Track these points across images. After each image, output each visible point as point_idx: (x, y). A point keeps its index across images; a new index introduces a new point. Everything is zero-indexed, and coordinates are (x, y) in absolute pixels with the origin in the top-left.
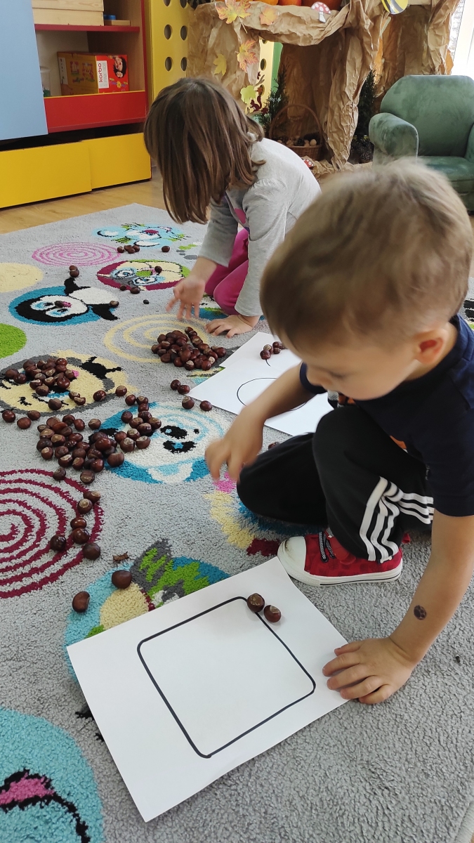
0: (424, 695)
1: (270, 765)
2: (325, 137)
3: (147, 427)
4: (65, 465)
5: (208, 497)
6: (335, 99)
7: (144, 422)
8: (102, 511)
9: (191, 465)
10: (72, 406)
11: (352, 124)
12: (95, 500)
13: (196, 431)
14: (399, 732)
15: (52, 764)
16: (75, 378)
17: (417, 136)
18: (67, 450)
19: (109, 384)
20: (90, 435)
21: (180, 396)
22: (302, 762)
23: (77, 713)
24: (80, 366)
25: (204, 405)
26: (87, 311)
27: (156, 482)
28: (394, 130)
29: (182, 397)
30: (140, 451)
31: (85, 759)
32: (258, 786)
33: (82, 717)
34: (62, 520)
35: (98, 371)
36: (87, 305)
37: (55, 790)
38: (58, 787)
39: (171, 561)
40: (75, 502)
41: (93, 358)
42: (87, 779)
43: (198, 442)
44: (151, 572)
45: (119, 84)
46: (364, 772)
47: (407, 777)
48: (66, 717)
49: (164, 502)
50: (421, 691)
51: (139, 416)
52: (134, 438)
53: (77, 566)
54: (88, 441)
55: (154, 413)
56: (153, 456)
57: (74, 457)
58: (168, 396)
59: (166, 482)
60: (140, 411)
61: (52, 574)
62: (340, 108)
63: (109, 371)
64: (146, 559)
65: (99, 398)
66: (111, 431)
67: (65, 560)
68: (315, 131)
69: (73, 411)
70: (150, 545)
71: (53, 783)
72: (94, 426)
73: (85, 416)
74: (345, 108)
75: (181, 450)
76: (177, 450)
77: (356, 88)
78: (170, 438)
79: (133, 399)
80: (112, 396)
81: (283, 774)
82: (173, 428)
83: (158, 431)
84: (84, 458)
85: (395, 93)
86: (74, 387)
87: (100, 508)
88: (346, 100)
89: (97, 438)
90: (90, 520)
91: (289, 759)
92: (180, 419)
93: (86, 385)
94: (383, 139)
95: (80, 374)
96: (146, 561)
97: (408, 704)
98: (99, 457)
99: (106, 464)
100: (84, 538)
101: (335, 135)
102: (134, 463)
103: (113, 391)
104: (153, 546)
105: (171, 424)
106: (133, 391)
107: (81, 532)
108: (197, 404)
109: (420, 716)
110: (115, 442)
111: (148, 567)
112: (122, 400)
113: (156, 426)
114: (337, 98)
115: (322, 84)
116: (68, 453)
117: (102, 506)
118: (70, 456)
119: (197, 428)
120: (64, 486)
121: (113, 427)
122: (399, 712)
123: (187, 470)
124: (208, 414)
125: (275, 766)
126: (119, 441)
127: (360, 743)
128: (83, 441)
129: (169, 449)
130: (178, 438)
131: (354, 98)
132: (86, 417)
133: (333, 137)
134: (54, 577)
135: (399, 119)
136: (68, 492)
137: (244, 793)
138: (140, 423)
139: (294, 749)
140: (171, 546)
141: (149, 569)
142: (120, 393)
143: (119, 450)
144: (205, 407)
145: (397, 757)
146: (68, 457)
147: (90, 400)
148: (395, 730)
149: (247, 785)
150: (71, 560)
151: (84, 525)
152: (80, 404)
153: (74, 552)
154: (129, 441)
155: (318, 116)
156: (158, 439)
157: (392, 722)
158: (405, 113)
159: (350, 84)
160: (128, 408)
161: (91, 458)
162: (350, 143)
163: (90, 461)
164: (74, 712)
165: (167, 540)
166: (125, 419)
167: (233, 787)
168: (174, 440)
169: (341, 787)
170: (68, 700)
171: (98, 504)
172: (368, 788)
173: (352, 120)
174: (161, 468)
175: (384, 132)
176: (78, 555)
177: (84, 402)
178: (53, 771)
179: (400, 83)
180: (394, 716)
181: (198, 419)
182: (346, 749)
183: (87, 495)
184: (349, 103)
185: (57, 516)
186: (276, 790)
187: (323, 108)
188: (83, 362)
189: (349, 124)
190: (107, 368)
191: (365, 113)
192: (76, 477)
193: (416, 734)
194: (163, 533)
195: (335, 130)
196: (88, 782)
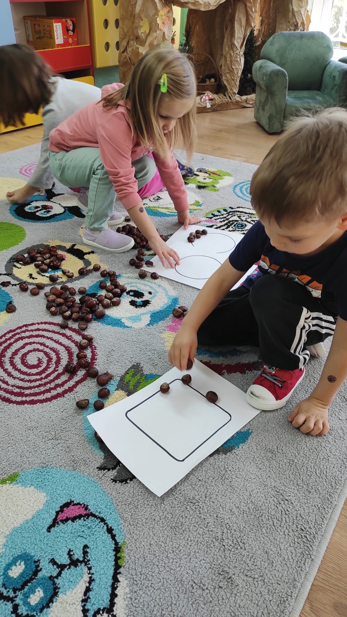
0: (306, 448)
1: (217, 491)
2: (221, 77)
3: (117, 292)
4: (66, 318)
5: (163, 335)
6: (227, 49)
7: (115, 288)
8: (95, 347)
9: (149, 315)
10: (64, 279)
11: (240, 67)
12: (90, 340)
13: (150, 293)
14: (292, 469)
15: (87, 497)
16: (64, 259)
17: (287, 77)
18: (67, 309)
19: (87, 263)
20: (80, 298)
21: (136, 270)
22: (236, 489)
23: (97, 468)
24: (66, 251)
25: (153, 275)
26: (65, 212)
27: (127, 327)
28: (271, 73)
29: (138, 270)
30: (115, 307)
31: (107, 493)
32: (211, 503)
33: (101, 470)
34: (70, 354)
35: (80, 254)
36: (64, 207)
37: (91, 511)
38: (92, 509)
39: (144, 377)
40: (77, 342)
41: (74, 245)
42: (109, 504)
43: (152, 300)
44: (132, 384)
45: (70, 40)
46: (272, 492)
47: (298, 494)
48: (92, 470)
49: (135, 340)
50: (304, 446)
51: (111, 284)
52: (110, 299)
53: (84, 382)
54: (79, 302)
55: (121, 281)
56: (123, 310)
57: (72, 313)
58: (129, 270)
59: (135, 327)
60: (111, 281)
61: (69, 388)
62: (231, 55)
63: (86, 254)
64: (127, 376)
65: (83, 273)
66: (94, 295)
67: (76, 379)
68: (213, 72)
69: (66, 282)
70: (129, 367)
71: (89, 507)
72: (82, 292)
73: (74, 285)
74: (235, 55)
75: (141, 306)
76: (139, 306)
77: (242, 41)
78: (133, 298)
79: (105, 272)
80: (90, 271)
81: (225, 495)
82: (134, 291)
83: (125, 294)
84: (79, 313)
85: (271, 45)
86: (65, 265)
87: (94, 345)
88: (235, 49)
89: (85, 300)
90: (88, 352)
91: (228, 487)
92: (138, 285)
93: (72, 264)
94: (263, 79)
95: (67, 257)
96: (128, 377)
97: (296, 453)
98: (88, 313)
99: (94, 317)
100: (86, 364)
101: (228, 75)
102: (112, 316)
103: (91, 267)
104: (131, 368)
105: (133, 289)
106: (104, 267)
107: (84, 361)
108: (149, 275)
109: (304, 460)
110: (98, 302)
111: (129, 381)
112: (98, 273)
113: (123, 290)
114: (229, 48)
115: (217, 37)
116: (67, 311)
117: (95, 344)
118: (69, 312)
119: (150, 291)
120: (68, 332)
121: (95, 292)
122: (291, 458)
123: (147, 319)
124: (156, 281)
125: (220, 492)
126: (100, 301)
127: (269, 477)
128: (76, 302)
129: (134, 306)
130: (139, 298)
131: (241, 48)
132: (76, 285)
133: (226, 76)
134: (71, 389)
135: (274, 65)
136: (71, 336)
137: (203, 507)
138: (113, 289)
139: (231, 482)
140: (142, 367)
141: (131, 382)
142: (96, 269)
143: (101, 308)
144: (154, 276)
145: (291, 483)
146: (68, 313)
147: (76, 275)
148: (289, 468)
149: (205, 502)
150: (80, 378)
151: (85, 356)
152: (70, 277)
153: (81, 373)
154: (107, 301)
155: (215, 61)
156: (126, 299)
157: (288, 464)
158: (277, 60)
159: (238, 38)
160: (102, 279)
161: (83, 313)
162: (238, 80)
163: (84, 315)
164: (96, 468)
165: (140, 363)
166: (102, 286)
167: (196, 504)
168: (136, 299)
169: (260, 501)
170: (92, 461)
171: (92, 343)
172: (276, 500)
173: (240, 64)
174: (129, 318)
175: (264, 74)
176: (84, 375)
177: (73, 276)
178: (88, 501)
179: (274, 38)
180: (289, 461)
181: (150, 285)
182: (261, 480)
183: (84, 337)
184: (238, 52)
185: (67, 352)
186: (222, 504)
187: (219, 55)
188: (68, 248)
189: (237, 67)
190: (85, 252)
191: (248, 58)
192: (75, 326)
193: (302, 470)
194: (136, 360)
195: (228, 71)
196: (110, 506)
